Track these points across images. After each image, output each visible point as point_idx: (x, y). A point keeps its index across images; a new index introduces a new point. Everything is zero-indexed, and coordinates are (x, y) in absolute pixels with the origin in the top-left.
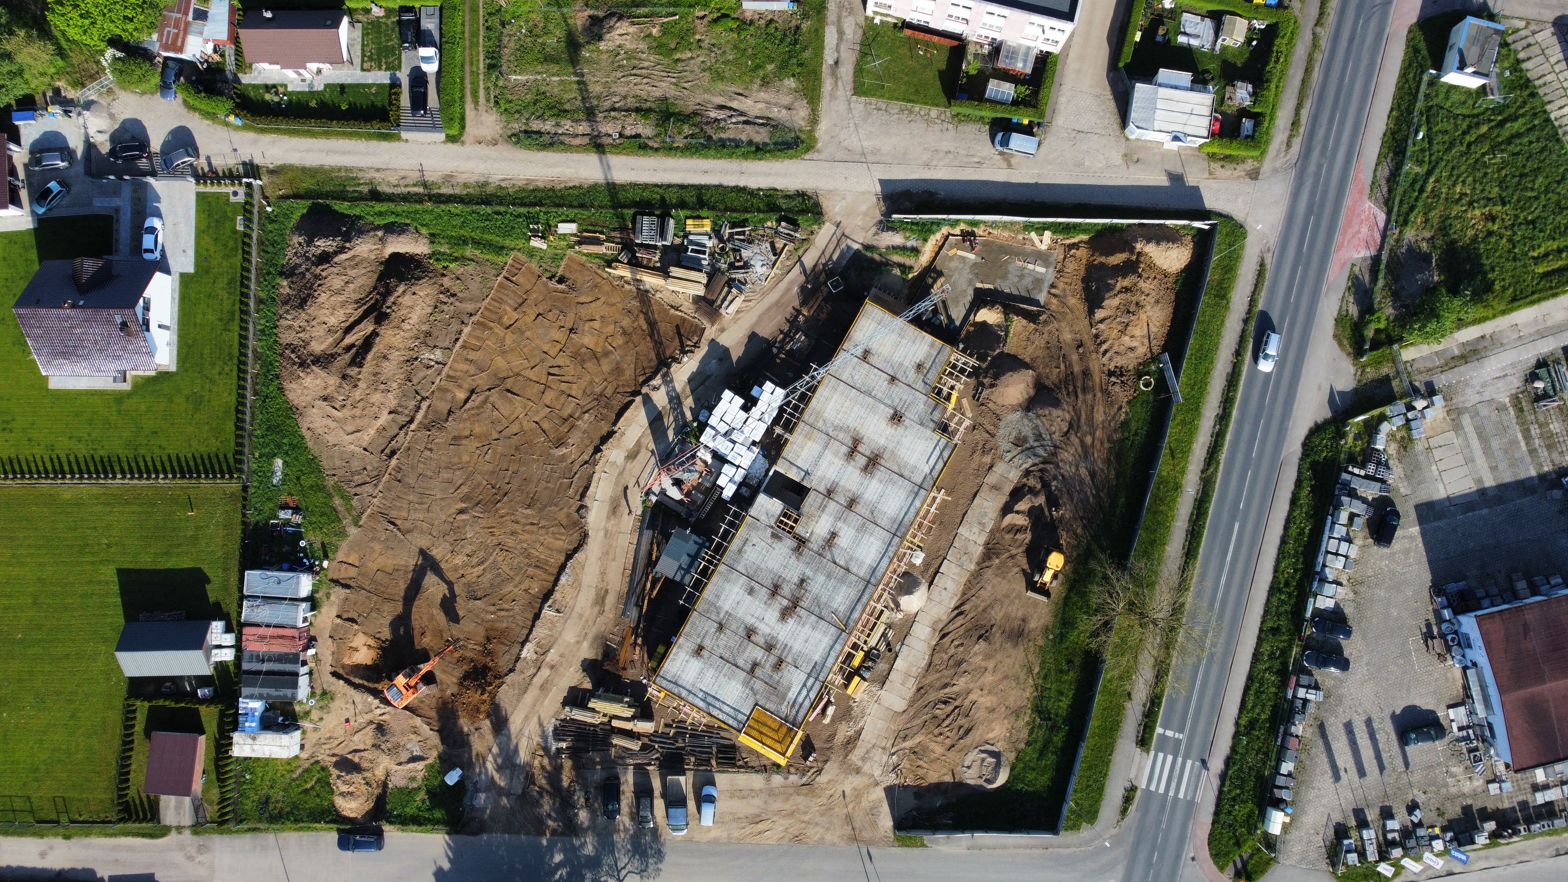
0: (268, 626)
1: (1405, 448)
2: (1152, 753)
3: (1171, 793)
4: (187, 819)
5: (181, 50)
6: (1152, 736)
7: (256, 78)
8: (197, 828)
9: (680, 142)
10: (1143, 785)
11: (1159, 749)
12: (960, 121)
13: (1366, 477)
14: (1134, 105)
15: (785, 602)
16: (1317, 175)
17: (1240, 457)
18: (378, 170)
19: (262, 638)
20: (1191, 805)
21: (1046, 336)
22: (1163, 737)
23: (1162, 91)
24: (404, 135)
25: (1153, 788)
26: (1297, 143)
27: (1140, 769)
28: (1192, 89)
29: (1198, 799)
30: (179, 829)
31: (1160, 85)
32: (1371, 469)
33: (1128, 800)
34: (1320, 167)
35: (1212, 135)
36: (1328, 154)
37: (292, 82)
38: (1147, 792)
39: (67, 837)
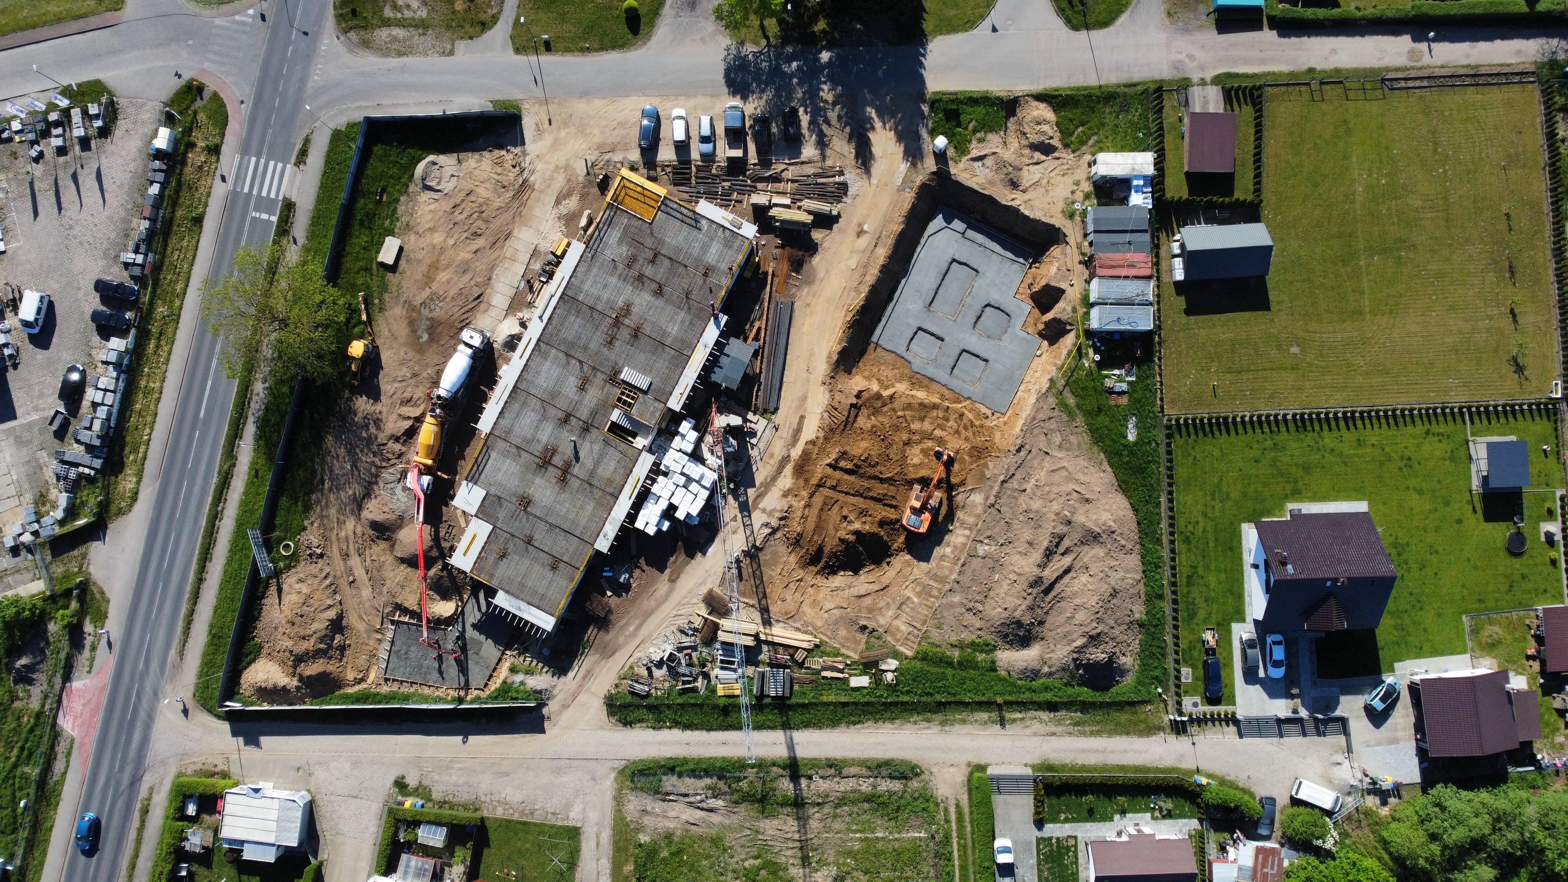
0: (1126, 277)
1: (42, 495)
2: (281, 198)
3: (263, 161)
4: (1196, 93)
5: (1259, 850)
6: (281, 213)
7: (1185, 825)
8: (1184, 85)
9: (751, 773)
10: (289, 166)
11: (275, 201)
12: (473, 804)
13: (77, 465)
14: (299, 825)
15: (627, 321)
16: (124, 760)
17: (199, 481)
18: (1053, 734)
19: (1132, 266)
20: (245, 150)
21: (385, 590)
22: (271, 213)
23: (271, 840)
24: (1029, 771)
25: (280, 165)
26: (143, 793)
27: (292, 182)
28: (242, 842)
29: (237, 157)
30: (1203, 83)
31: (273, 845)
32: (73, 474)
33: (303, 153)
34: (121, 769)
35: (222, 797)
36: (113, 782)
37: (1147, 822)
38: (285, 162)
39: (1311, 70)
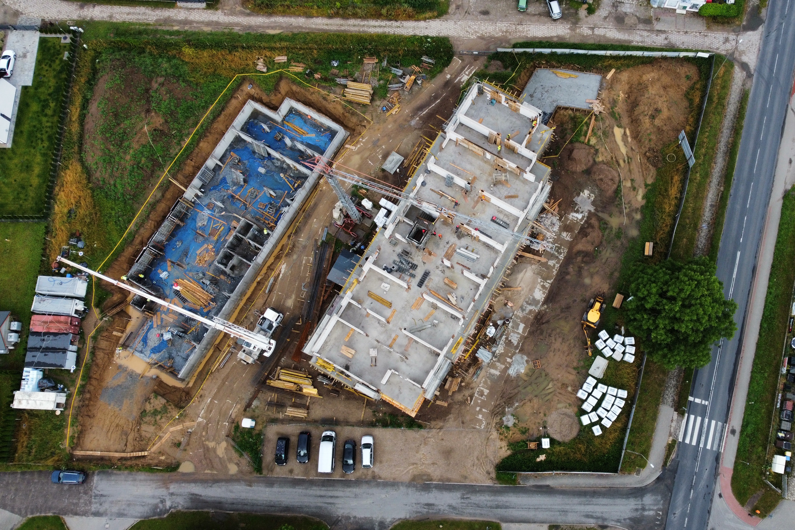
0: (50, 315)
2: (686, 415)
3: (702, 446)
6: (685, 403)
10: (680, 440)
11: (690, 413)
17: (738, 207)
20: (716, 455)
22: (693, 404)
24: (179, 3)
27: (678, 428)
29: (722, 451)
33: (669, 451)
34: (780, 24)
36: (785, 16)
38: (683, 443)
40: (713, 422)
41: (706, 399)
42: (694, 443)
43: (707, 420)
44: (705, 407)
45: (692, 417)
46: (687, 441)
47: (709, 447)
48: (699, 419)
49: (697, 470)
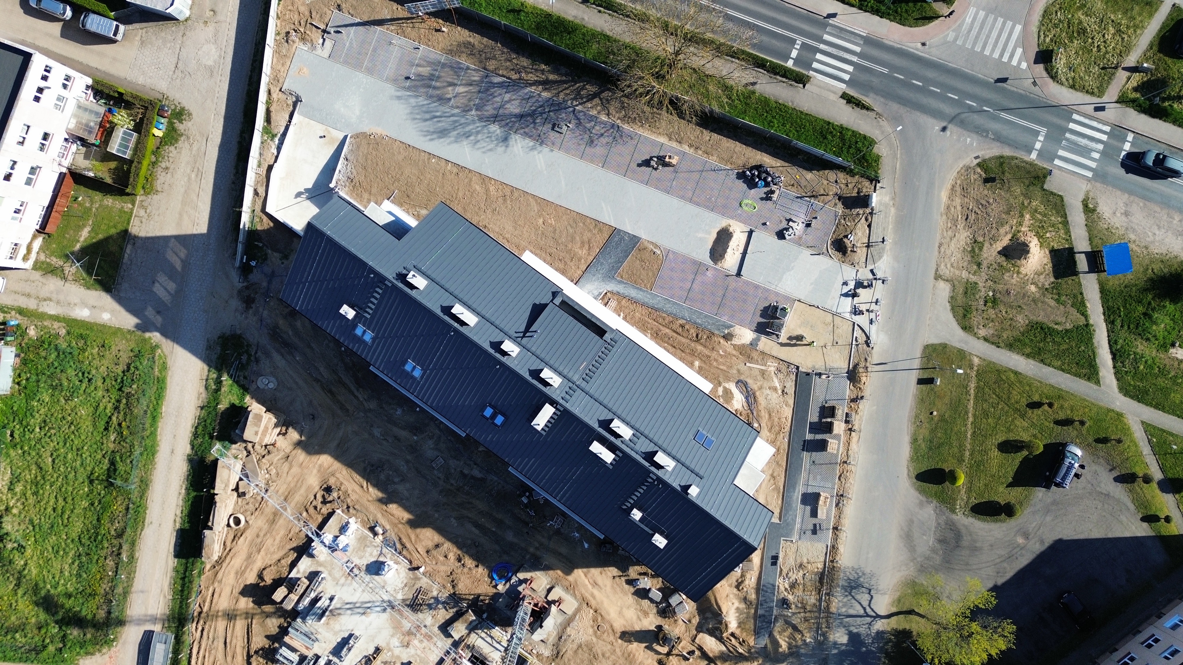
2: (812, 73)
3: (855, 59)
6: (796, 72)
10: (843, 86)
12: (152, 187)
20: (869, 41)
27: (827, 87)
29: (864, 32)
33: (856, 104)
38: (849, 83)
40: (826, 37)
41: (793, 42)
42: (850, 68)
43: (822, 47)
44: (803, 45)
45: (815, 65)
46: (847, 77)
47: (858, 49)
48: (819, 56)
49: (886, 71)
